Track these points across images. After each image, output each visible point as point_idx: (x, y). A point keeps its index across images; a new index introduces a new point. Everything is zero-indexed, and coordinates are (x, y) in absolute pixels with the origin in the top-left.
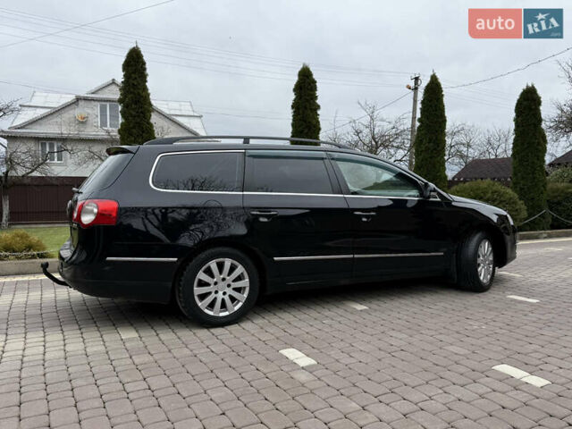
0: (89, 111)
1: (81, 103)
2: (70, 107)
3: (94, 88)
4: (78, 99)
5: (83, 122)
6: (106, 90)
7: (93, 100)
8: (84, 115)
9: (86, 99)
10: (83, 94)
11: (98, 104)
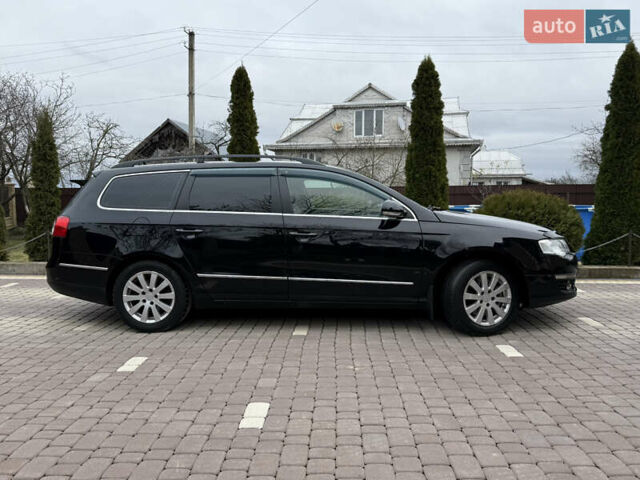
0: (346, 120)
1: (337, 112)
2: (329, 118)
3: (351, 96)
4: (336, 108)
5: (340, 132)
6: (363, 96)
7: (349, 108)
8: (341, 124)
9: (343, 108)
10: (340, 102)
11: (354, 112)
